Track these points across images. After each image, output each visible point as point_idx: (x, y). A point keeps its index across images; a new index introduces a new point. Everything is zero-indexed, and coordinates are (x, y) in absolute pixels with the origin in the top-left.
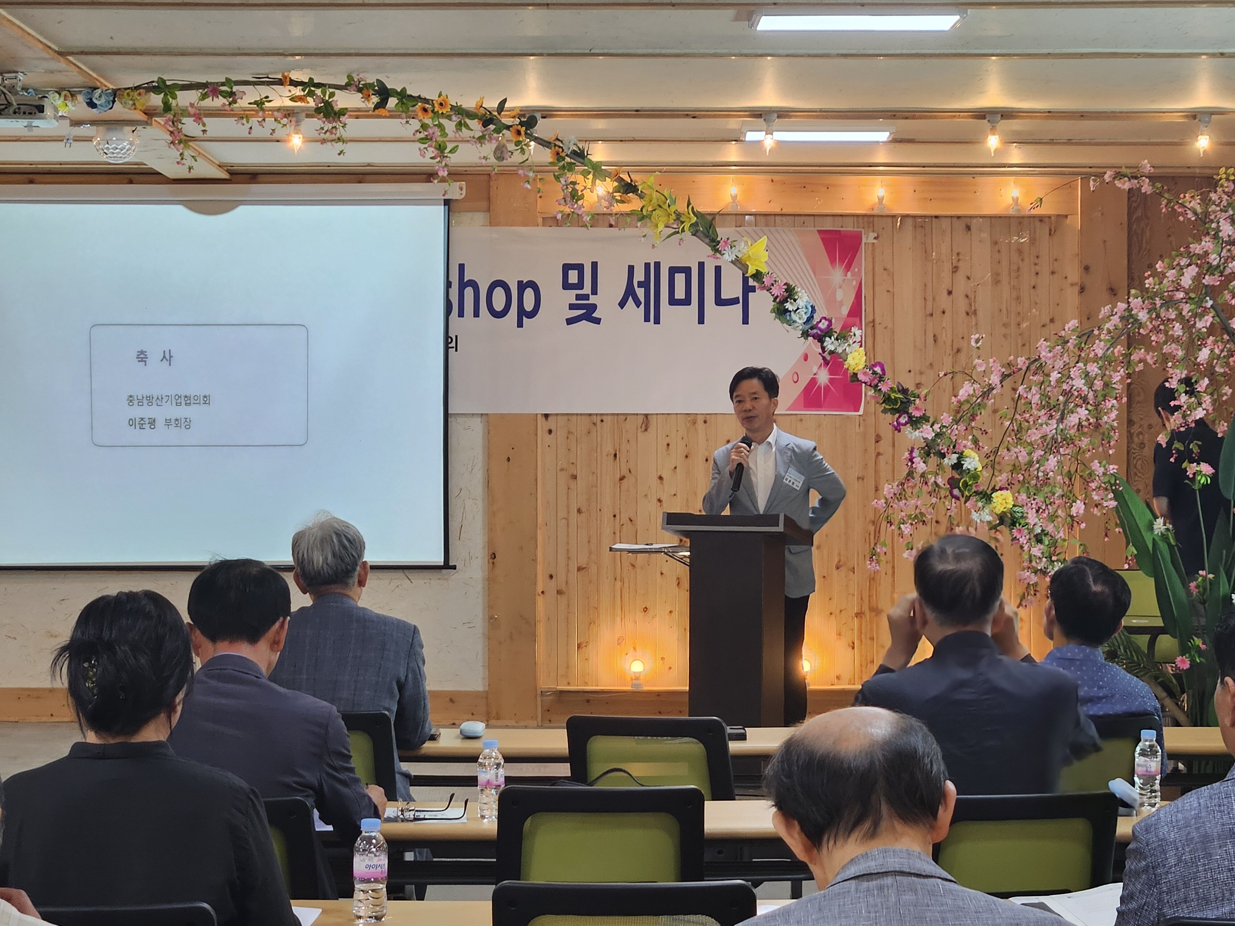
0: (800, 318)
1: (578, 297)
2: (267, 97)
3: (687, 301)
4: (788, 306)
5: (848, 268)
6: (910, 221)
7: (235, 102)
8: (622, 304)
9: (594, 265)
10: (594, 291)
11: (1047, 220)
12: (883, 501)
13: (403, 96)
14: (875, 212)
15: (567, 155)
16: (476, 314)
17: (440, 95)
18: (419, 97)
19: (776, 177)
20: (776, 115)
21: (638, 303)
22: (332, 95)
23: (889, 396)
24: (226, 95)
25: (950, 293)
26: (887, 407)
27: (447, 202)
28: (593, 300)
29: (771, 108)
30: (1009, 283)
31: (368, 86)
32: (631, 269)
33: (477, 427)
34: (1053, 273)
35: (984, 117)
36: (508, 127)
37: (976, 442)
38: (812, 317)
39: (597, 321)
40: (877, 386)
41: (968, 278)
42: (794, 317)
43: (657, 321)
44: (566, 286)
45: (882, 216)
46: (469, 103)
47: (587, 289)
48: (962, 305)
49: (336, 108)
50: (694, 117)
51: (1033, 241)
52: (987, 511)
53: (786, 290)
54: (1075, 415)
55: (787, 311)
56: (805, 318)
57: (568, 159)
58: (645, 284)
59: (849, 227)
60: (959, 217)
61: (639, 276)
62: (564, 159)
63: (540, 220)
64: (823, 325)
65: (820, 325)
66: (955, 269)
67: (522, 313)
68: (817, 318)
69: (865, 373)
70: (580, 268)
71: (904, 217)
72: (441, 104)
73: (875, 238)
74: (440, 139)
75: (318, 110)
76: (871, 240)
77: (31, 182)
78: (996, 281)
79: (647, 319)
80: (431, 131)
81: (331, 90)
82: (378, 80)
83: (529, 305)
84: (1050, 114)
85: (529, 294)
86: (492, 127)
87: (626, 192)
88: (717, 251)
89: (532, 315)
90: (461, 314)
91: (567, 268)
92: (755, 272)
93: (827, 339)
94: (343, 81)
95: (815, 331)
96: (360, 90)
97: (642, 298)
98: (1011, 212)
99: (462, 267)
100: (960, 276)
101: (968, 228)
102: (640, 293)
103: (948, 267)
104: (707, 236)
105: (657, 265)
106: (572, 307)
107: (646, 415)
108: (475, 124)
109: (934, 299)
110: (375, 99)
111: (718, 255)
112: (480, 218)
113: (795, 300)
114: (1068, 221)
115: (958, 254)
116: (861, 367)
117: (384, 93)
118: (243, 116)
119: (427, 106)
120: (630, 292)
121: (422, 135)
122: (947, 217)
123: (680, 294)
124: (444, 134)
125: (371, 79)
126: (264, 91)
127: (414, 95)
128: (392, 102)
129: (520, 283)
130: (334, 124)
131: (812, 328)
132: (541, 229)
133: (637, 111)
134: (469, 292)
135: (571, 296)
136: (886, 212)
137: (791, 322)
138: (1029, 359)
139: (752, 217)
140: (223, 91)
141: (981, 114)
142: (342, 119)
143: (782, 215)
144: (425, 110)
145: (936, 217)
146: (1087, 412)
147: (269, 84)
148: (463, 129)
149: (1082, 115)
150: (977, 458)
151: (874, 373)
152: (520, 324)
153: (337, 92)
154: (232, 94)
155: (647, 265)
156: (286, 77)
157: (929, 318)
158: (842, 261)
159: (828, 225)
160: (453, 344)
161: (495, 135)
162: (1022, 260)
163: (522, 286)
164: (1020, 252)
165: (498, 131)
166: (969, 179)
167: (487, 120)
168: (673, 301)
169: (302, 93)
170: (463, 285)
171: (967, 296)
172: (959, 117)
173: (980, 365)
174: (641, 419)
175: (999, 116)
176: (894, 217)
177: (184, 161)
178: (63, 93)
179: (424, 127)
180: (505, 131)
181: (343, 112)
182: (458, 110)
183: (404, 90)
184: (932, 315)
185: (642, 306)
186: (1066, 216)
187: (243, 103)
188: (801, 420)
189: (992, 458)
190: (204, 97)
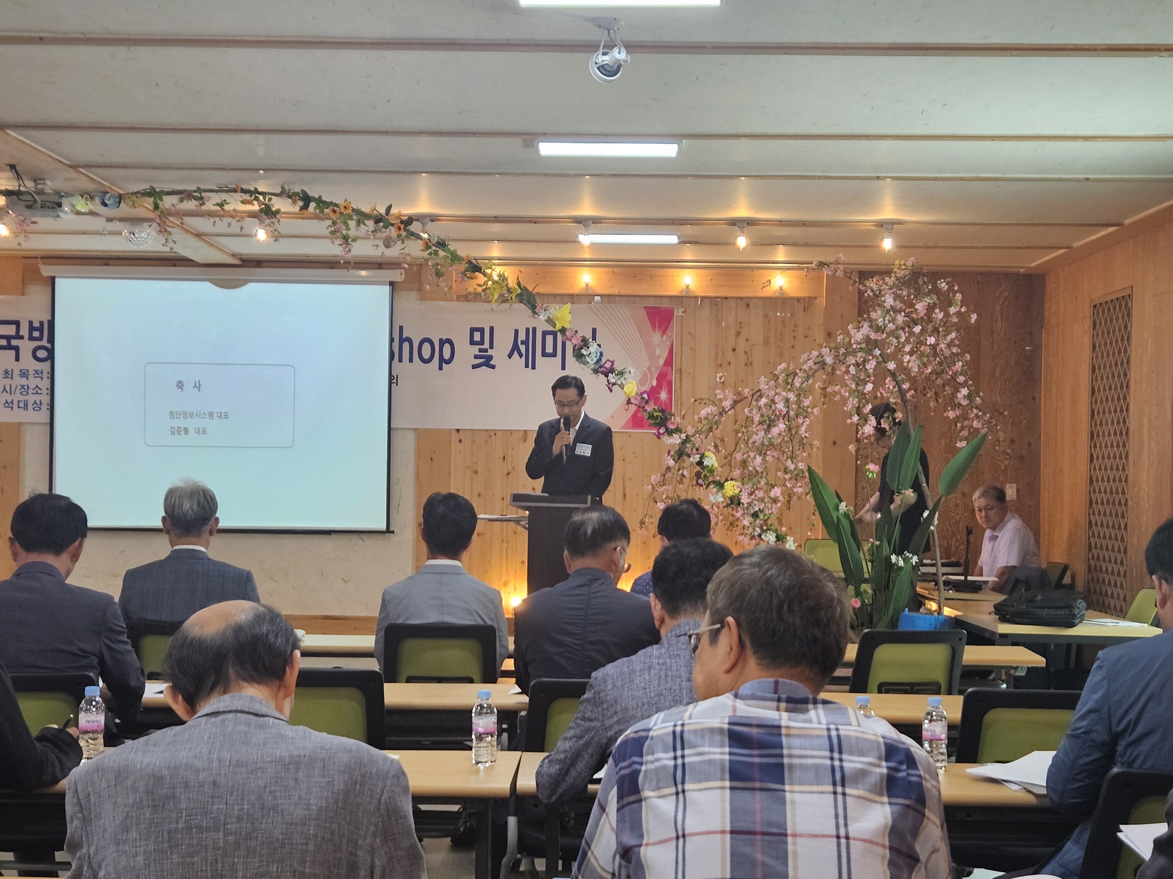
0: (592, 361)
1: (480, 350)
2: (226, 201)
3: (554, 355)
4: (584, 352)
5: (664, 332)
6: (707, 301)
7: (204, 204)
8: (510, 356)
9: (492, 329)
10: (491, 347)
11: (802, 300)
12: (650, 487)
13: (320, 202)
14: (684, 294)
15: (433, 245)
16: (411, 360)
17: (345, 201)
18: (331, 202)
20: (592, 222)
21: (521, 356)
22: (270, 200)
23: (653, 414)
24: (197, 199)
25: (734, 350)
26: (651, 422)
27: (391, 284)
28: (490, 352)
29: (588, 217)
30: (775, 344)
31: (295, 194)
32: (516, 332)
33: (411, 437)
34: (807, 337)
35: (735, 224)
36: (393, 225)
37: (715, 447)
38: (601, 359)
39: (493, 367)
40: (644, 407)
41: (747, 340)
42: (588, 359)
43: (534, 368)
44: (472, 342)
45: (688, 297)
47: (486, 345)
48: (743, 359)
49: (274, 209)
50: (536, 223)
51: (792, 315)
52: (720, 494)
53: (582, 341)
55: (583, 355)
56: (595, 360)
58: (525, 343)
59: (665, 305)
60: (741, 298)
61: (522, 337)
62: (430, 248)
63: (455, 297)
64: (608, 365)
65: (606, 365)
66: (738, 334)
67: (442, 360)
68: (604, 360)
69: (636, 399)
70: (482, 330)
71: (704, 298)
72: (346, 208)
73: (683, 312)
74: (345, 232)
75: (261, 211)
76: (680, 313)
77: (107, 265)
78: (767, 343)
79: (527, 366)
80: (339, 226)
81: (270, 197)
82: (302, 190)
83: (447, 355)
84: (782, 223)
85: (447, 348)
86: (382, 224)
87: (473, 271)
88: (535, 313)
89: (448, 362)
90: (400, 360)
91: (473, 330)
92: (561, 328)
93: (610, 374)
94: (278, 191)
95: (602, 369)
96: (290, 197)
97: (523, 352)
98: (778, 295)
99: (401, 328)
100: (742, 339)
101: (748, 306)
102: (523, 348)
103: (733, 333)
104: (529, 303)
105: (534, 329)
106: (476, 357)
107: (526, 431)
108: (370, 222)
109: (723, 354)
110: (301, 203)
111: (536, 316)
112: (414, 295)
113: (588, 348)
114: (817, 301)
115: (740, 324)
116: (633, 394)
117: (307, 199)
118: (210, 214)
119: (336, 209)
120: (515, 347)
121: (333, 229)
122: (733, 298)
123: (549, 349)
124: (348, 229)
125: (297, 189)
126: (224, 196)
127: (327, 201)
128: (312, 206)
129: (441, 340)
130: (272, 220)
131: (600, 367)
132: (456, 303)
134: (406, 346)
135: (475, 349)
136: (691, 294)
137: (586, 363)
138: (753, 390)
139: (599, 297)
140: (195, 197)
141: (732, 222)
142: (278, 217)
143: (620, 296)
144: (335, 211)
145: (726, 298)
147: (226, 191)
148: (362, 225)
150: (715, 458)
151: (643, 398)
152: (441, 368)
153: (274, 198)
154: (201, 198)
155: (527, 330)
156: (238, 187)
157: (719, 367)
158: (660, 327)
159: (651, 303)
160: (395, 381)
161: (384, 230)
162: (785, 328)
163: (442, 342)
164: (784, 322)
165: (386, 227)
167: (378, 220)
168: (544, 354)
169: (250, 199)
170: (402, 340)
171: (746, 353)
172: (719, 224)
173: (720, 394)
174: (521, 434)
175: (745, 223)
176: (696, 297)
177: (167, 244)
178: (85, 196)
179: (334, 223)
180: (390, 227)
181: (277, 212)
182: (357, 212)
183: (321, 197)
184: (721, 365)
185: (524, 357)
186: (816, 298)
187: (210, 206)
188: (630, 436)
189: (729, 459)
190: (182, 200)
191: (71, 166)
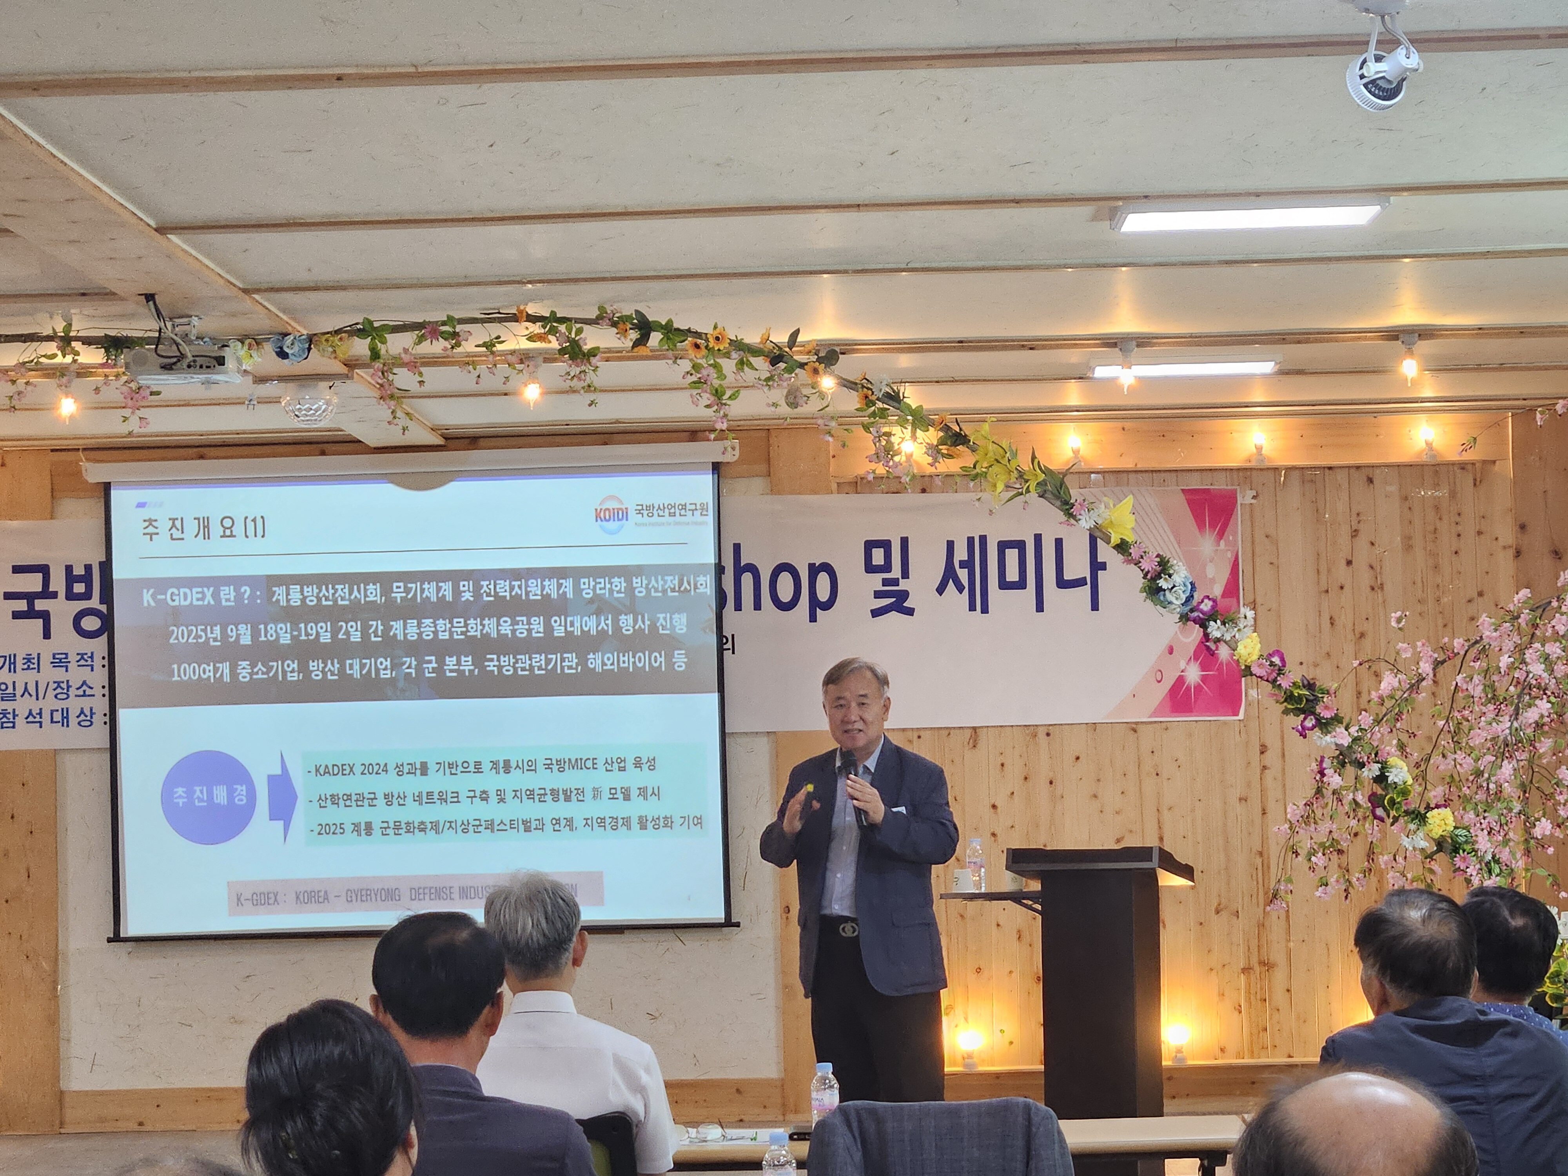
0: (1177, 598)
1: (885, 582)
2: (498, 337)
3: (1021, 584)
4: (1162, 583)
5: (1221, 535)
6: (1296, 474)
7: (458, 345)
8: (941, 590)
9: (904, 542)
10: (905, 574)
11: (1470, 467)
12: (1287, 826)
13: (669, 330)
14: (1253, 464)
15: (878, 399)
16: (757, 606)
17: (715, 327)
18: (689, 330)
19: (1128, 424)
20: (1134, 343)
21: (960, 588)
22: (579, 331)
23: (1292, 692)
24: (447, 336)
25: (1349, 563)
26: (1290, 706)
27: (716, 467)
28: (903, 585)
29: (1128, 334)
30: (1425, 549)
31: (624, 319)
32: (950, 545)
33: (763, 748)
34: (1479, 533)
35: (1396, 338)
36: (802, 365)
37: (1402, 747)
38: (1192, 596)
39: (910, 612)
40: (1275, 680)
41: (1372, 544)
42: (1170, 596)
43: (985, 610)
44: (870, 568)
45: (1261, 470)
46: (752, 338)
47: (896, 572)
48: (1365, 578)
49: (586, 348)
50: (1031, 349)
51: (1453, 495)
52: (1421, 834)
53: (1160, 564)
54: (1534, 709)
55: (1161, 589)
56: (1184, 597)
57: (880, 405)
58: (967, 564)
59: (1220, 484)
60: (1358, 467)
61: (961, 554)
62: (874, 404)
63: (834, 486)
64: (1206, 606)
65: (1202, 606)
66: (1355, 533)
67: (815, 605)
68: (1197, 597)
69: (1260, 665)
70: (886, 545)
71: (1289, 469)
72: (717, 339)
73: (1254, 497)
74: (716, 383)
75: (563, 351)
76: (1248, 500)
77: (200, 457)
78: (1408, 547)
79: (972, 608)
80: (705, 372)
81: (578, 326)
82: (637, 311)
83: (823, 594)
84: (1481, 331)
85: (823, 580)
86: (782, 365)
87: (955, 444)
88: (1071, 515)
89: (828, 605)
90: (738, 607)
91: (869, 546)
92: (1119, 541)
93: (1212, 623)
94: (593, 314)
95: (1195, 614)
96: (614, 324)
97: (965, 581)
98: (1425, 459)
99: (737, 548)
100: (1362, 541)
101: (1370, 480)
102: (963, 575)
103: (1345, 531)
104: (1058, 497)
105: (983, 539)
106: (878, 595)
107: (975, 729)
108: (760, 363)
109: (1329, 571)
110: (634, 335)
111: (1072, 521)
112: (758, 484)
113: (1170, 576)
114: (1497, 467)
115: (1358, 514)
116: (1255, 657)
117: (645, 327)
118: (469, 362)
119: (699, 341)
120: (949, 574)
121: (694, 378)
122: (1342, 467)
123: (1012, 575)
124: (722, 376)
125: (628, 310)
126: (495, 329)
127: (682, 328)
128: (655, 338)
129: (811, 566)
130: (583, 368)
131: (1192, 611)
132: (835, 496)
133: (961, 342)
134: (747, 579)
135: (876, 581)
136: (1268, 464)
137: (1166, 604)
138: (1468, 640)
139: (1099, 475)
140: (443, 333)
141: (1394, 334)
142: (594, 360)
143: (1136, 472)
144: (697, 346)
145: (1330, 468)
146: (1549, 705)
147: (501, 320)
148: (746, 368)
149: (1522, 332)
150: (1406, 769)
151: (1272, 664)
152: (813, 618)
153: (586, 327)
154: (455, 335)
155: (971, 540)
156: (521, 312)
157: (1323, 595)
158: (1213, 526)
159: (1195, 483)
160: (729, 646)
161: (786, 375)
162: (1440, 519)
163: (814, 570)
164: (1437, 508)
165: (790, 370)
166: (1370, 418)
167: (776, 358)
168: (1004, 585)
169: (542, 331)
170: (739, 570)
171: (1372, 567)
172: (1365, 339)
173: (1405, 650)
174: (968, 733)
175: (1417, 335)
176: (1276, 469)
177: (397, 420)
178: (247, 341)
179: (696, 367)
180: (798, 370)
181: (593, 353)
182: (738, 345)
183: (670, 322)
184: (1327, 591)
185: (966, 590)
186: (1494, 462)
187: (469, 346)
188: (1167, 729)
189: (1423, 768)
190: (421, 340)
191: (245, 291)
